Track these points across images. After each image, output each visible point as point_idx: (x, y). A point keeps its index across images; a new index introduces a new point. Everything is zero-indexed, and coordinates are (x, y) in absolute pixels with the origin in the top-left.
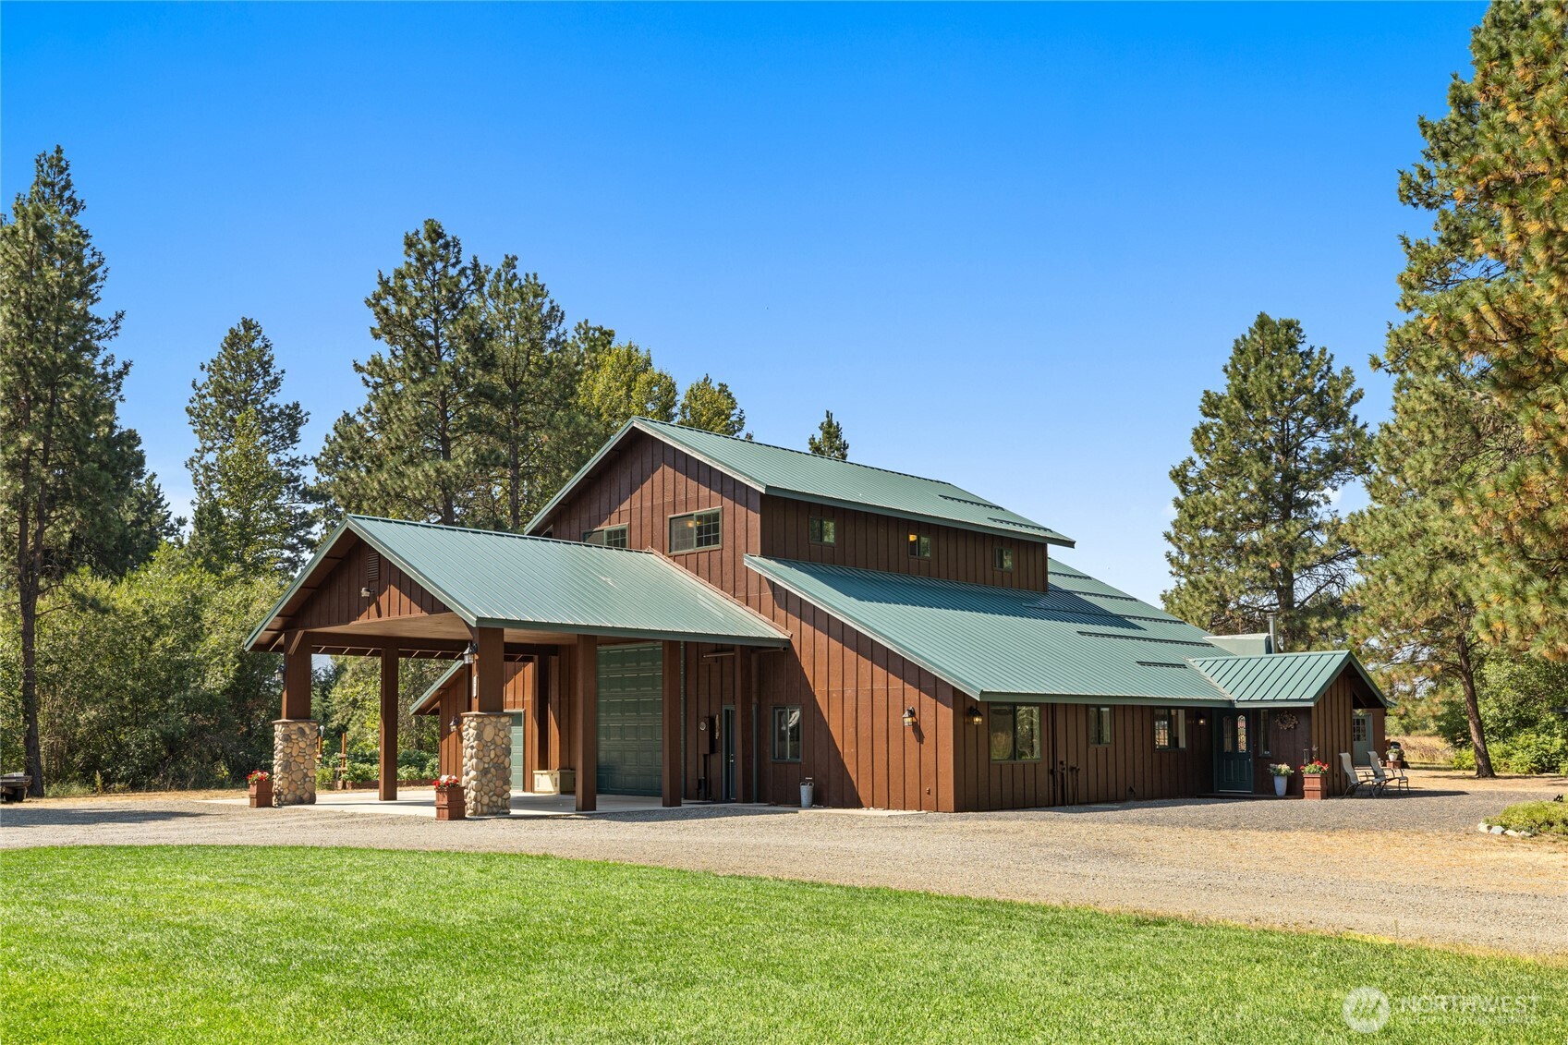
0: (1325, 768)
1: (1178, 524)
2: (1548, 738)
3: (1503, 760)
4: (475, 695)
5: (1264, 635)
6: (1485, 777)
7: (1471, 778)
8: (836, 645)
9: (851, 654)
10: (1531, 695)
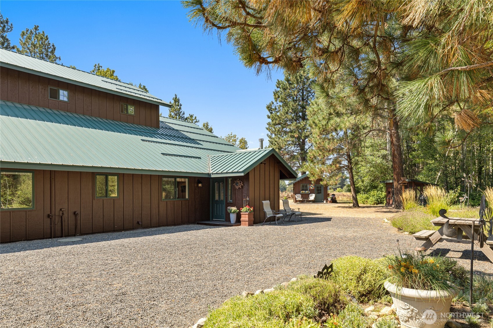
0: (252, 209)
1: (269, 124)
2: (381, 192)
3: (366, 200)
6: (356, 207)
7: (350, 207)
10: (376, 178)
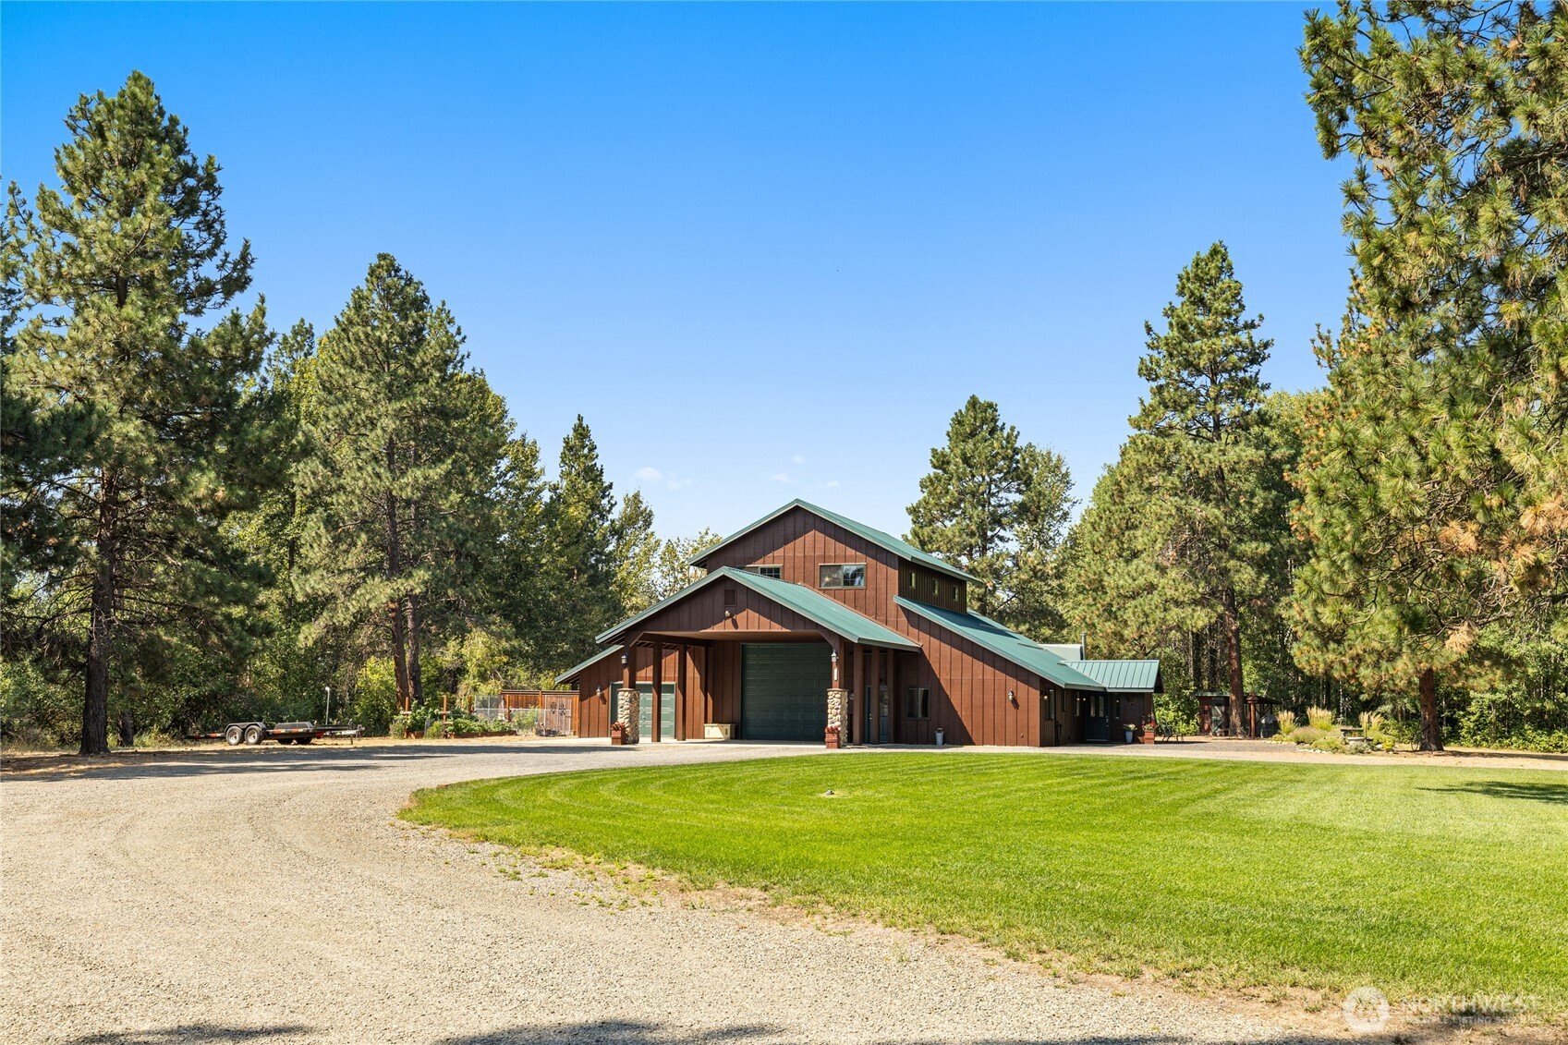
4: (835, 678)
5: (1078, 646)
8: (957, 652)
9: (967, 658)
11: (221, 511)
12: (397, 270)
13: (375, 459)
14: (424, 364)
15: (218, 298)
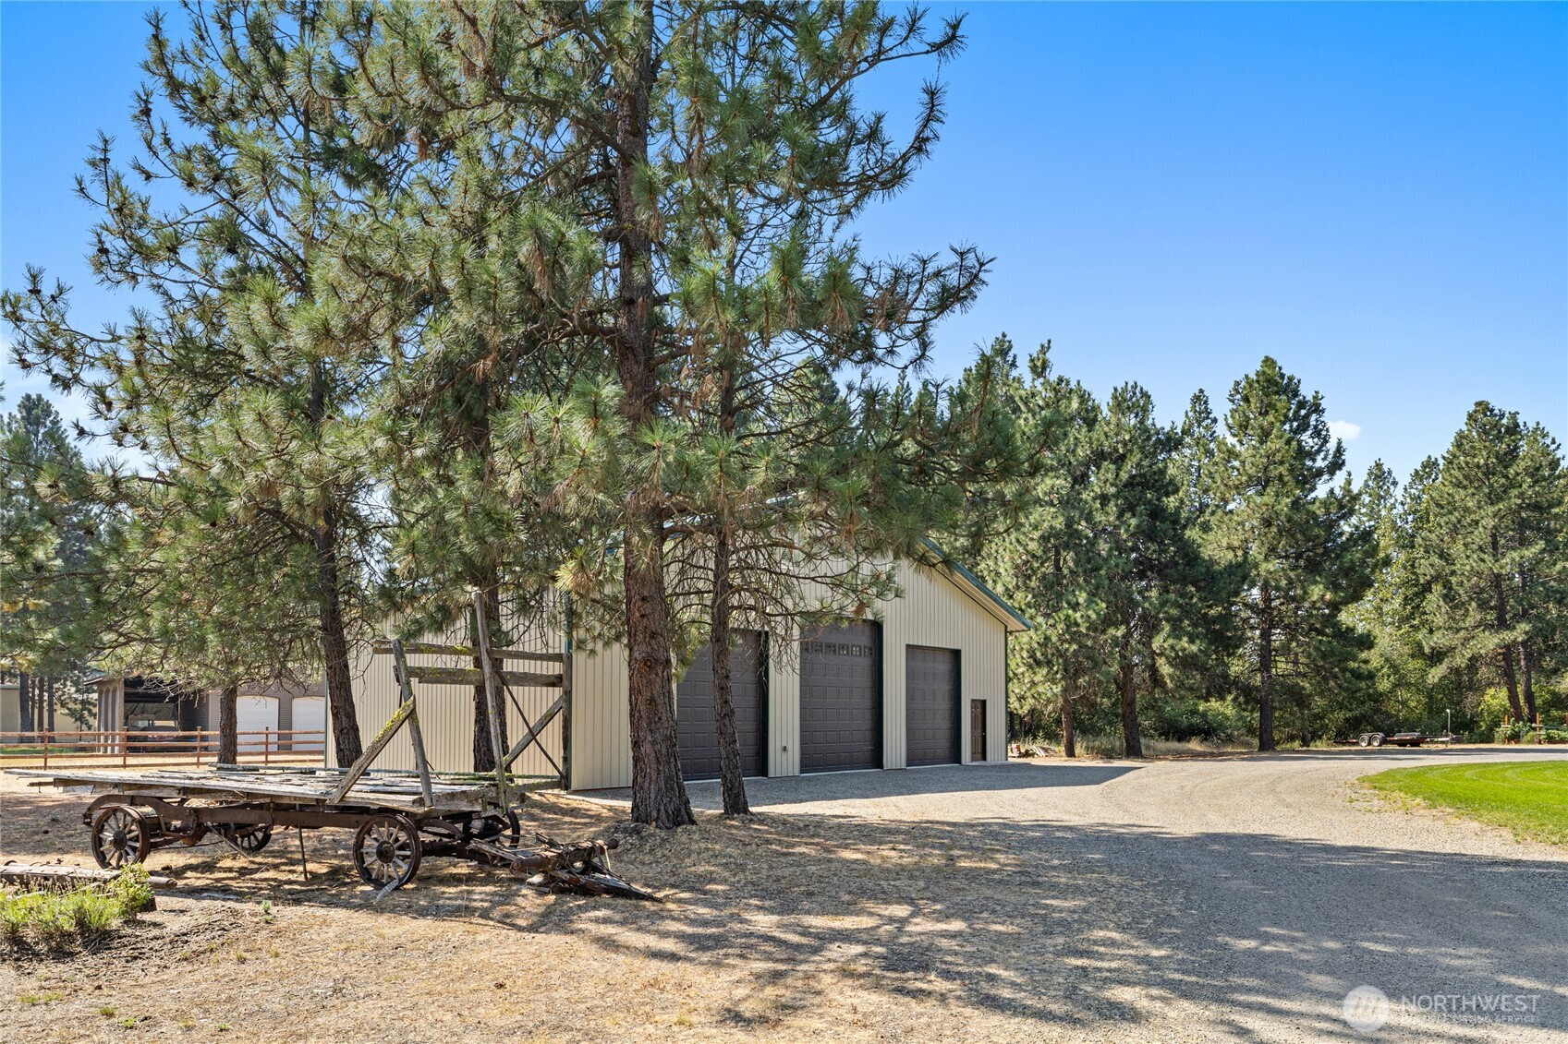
11: (1335, 607)
12: (1492, 411)
13: (1481, 548)
14: (1518, 474)
15: (1326, 477)
